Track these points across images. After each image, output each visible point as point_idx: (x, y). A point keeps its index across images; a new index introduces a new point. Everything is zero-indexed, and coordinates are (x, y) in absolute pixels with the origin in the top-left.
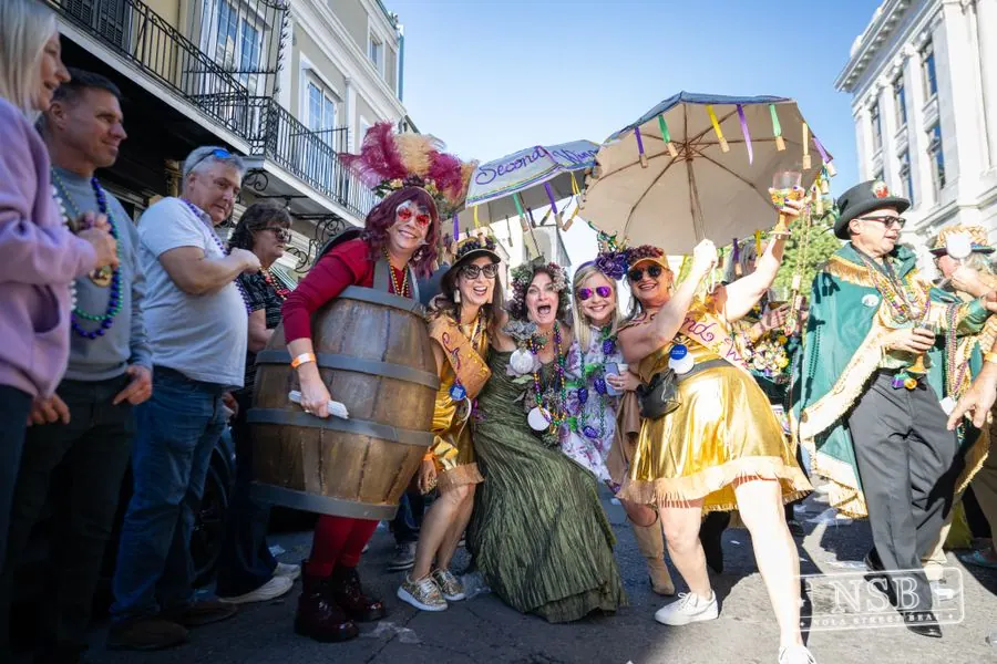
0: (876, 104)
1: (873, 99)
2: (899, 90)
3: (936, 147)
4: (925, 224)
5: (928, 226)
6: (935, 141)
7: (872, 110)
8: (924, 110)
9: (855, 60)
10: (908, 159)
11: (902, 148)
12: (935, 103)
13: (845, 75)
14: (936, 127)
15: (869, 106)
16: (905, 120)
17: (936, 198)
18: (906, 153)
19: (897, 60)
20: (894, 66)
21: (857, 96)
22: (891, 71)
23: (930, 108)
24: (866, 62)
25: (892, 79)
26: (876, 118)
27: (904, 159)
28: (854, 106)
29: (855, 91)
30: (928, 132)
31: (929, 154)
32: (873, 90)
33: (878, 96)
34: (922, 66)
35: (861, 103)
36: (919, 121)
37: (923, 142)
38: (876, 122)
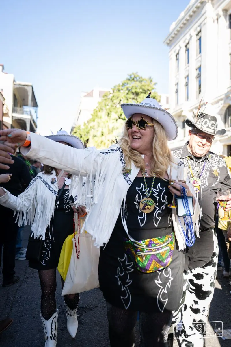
0: (178, 54)
1: (177, 52)
2: (187, 50)
3: (199, 76)
4: (192, 108)
5: (193, 109)
6: (198, 74)
7: (176, 56)
8: (196, 60)
9: (171, 33)
10: (188, 80)
11: (186, 75)
12: (200, 58)
13: (167, 39)
14: (199, 68)
15: (175, 54)
16: (188, 63)
17: (197, 97)
18: (187, 77)
19: (188, 37)
20: (186, 39)
21: (171, 48)
22: (185, 41)
23: (198, 60)
24: (176, 34)
25: (185, 44)
26: (177, 59)
27: (187, 79)
28: (169, 52)
29: (171, 46)
30: (196, 70)
31: (196, 79)
32: (177, 48)
33: (179, 51)
34: (197, 41)
35: (172, 52)
36: (193, 64)
37: (194, 73)
38: (177, 61)
